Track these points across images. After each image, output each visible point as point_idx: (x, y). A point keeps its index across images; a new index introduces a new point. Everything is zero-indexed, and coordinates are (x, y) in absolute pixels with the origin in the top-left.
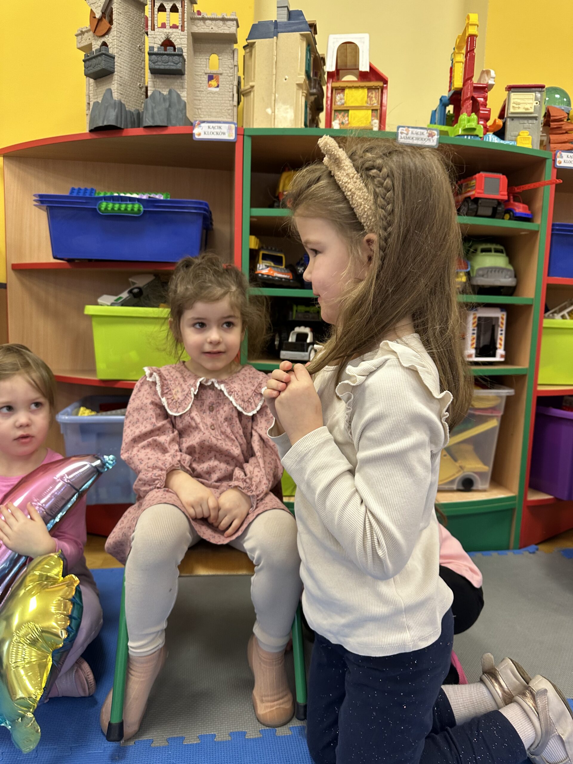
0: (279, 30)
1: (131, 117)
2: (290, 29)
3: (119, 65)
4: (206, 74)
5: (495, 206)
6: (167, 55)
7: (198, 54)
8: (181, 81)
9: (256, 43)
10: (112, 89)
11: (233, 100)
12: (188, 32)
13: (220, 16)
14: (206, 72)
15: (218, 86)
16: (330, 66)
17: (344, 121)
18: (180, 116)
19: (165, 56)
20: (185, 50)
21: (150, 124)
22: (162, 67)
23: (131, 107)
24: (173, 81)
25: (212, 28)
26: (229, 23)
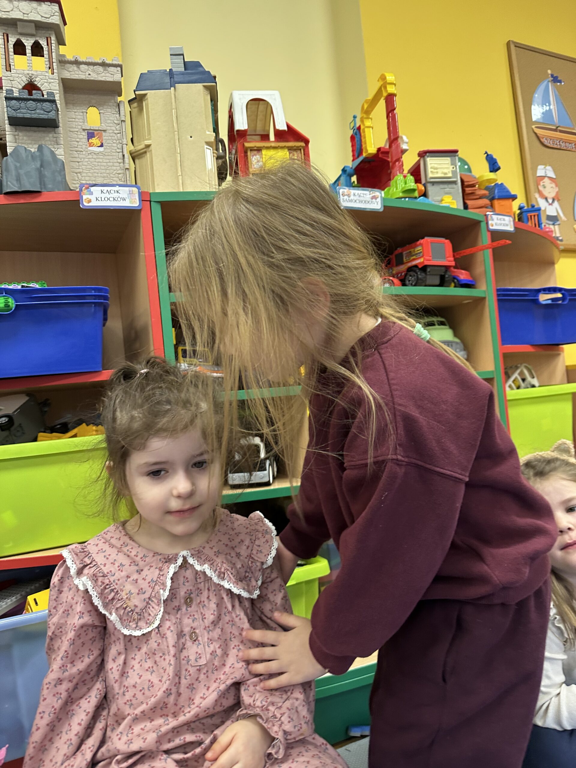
0: (176, 80)
2: (189, 80)
4: (84, 130)
5: (443, 274)
6: (34, 100)
7: (71, 106)
8: (55, 135)
9: (148, 96)
12: (58, 77)
13: (100, 61)
14: (84, 128)
15: (102, 146)
16: (241, 124)
18: (59, 178)
19: (31, 102)
20: (57, 97)
21: (16, 189)
22: (27, 116)
24: (43, 135)
25: (89, 74)
26: (112, 69)
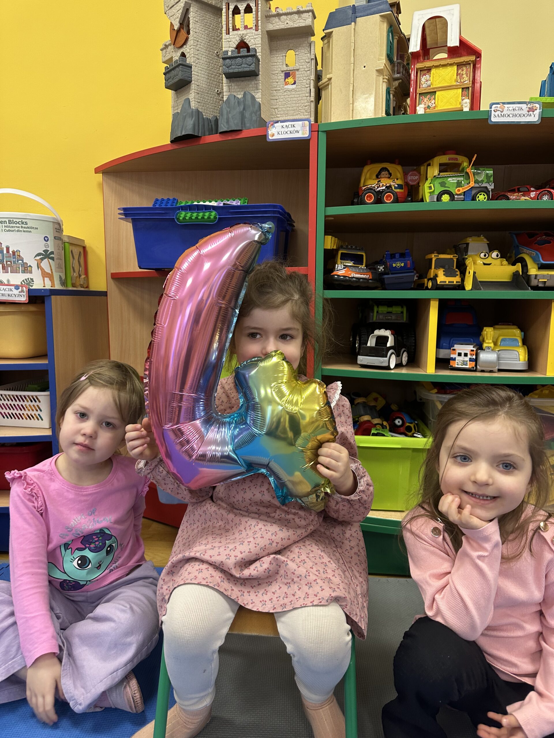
0: (357, 15)
1: (209, 125)
2: (369, 12)
3: (196, 73)
4: (282, 71)
6: (241, 57)
7: (274, 52)
8: (256, 82)
9: (334, 32)
10: (190, 98)
11: (310, 96)
12: (262, 31)
13: (295, 10)
15: (294, 83)
16: (415, 46)
17: (430, 104)
18: (254, 118)
19: (239, 59)
20: (259, 50)
21: (225, 129)
22: (236, 70)
23: (208, 114)
24: (248, 83)
25: (287, 23)
26: (305, 15)
